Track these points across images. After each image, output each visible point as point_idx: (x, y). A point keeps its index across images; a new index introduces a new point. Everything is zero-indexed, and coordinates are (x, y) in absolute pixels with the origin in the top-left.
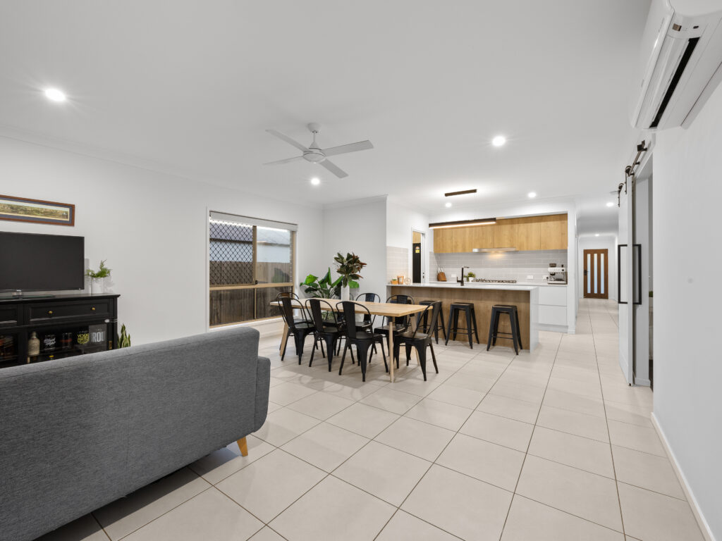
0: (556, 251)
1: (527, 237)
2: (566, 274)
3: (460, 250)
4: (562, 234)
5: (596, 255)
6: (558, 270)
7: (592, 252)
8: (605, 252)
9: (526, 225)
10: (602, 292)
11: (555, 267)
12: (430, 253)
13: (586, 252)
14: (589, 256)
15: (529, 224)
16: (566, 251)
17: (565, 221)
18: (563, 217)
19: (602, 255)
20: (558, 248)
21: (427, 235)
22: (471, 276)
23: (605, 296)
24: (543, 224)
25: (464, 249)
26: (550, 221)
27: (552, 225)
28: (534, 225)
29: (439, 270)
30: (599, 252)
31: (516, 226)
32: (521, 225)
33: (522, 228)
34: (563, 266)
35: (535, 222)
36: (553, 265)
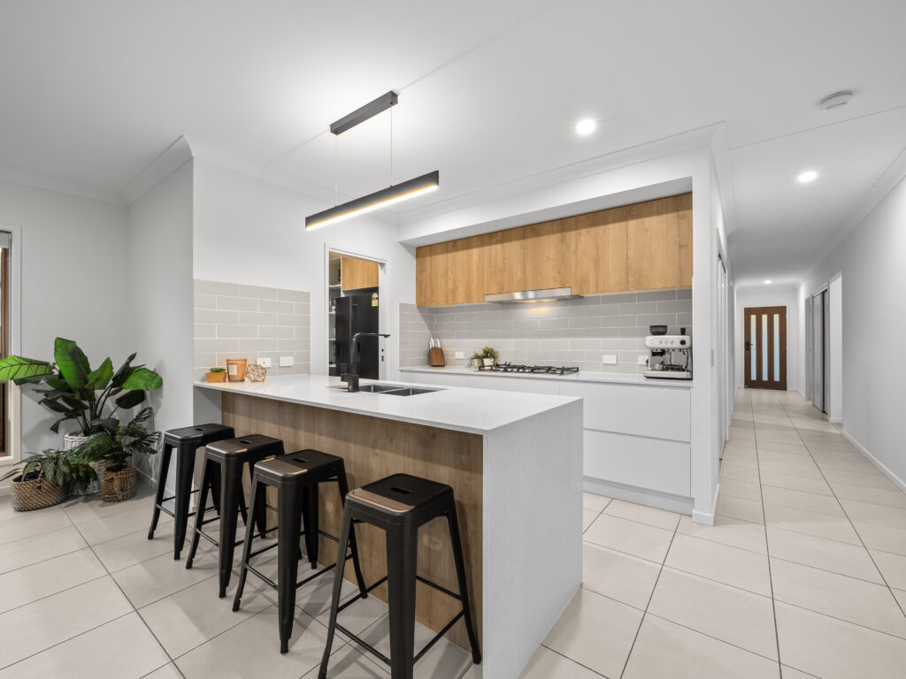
0: (667, 295)
1: (597, 263)
2: (689, 352)
3: (461, 300)
4: (680, 246)
5: (765, 317)
6: (671, 341)
7: (759, 312)
8: (782, 311)
9: (593, 230)
10: (777, 378)
11: (664, 333)
12: (403, 306)
13: (748, 312)
14: (753, 317)
15: (601, 229)
16: (686, 294)
17: (687, 212)
18: (679, 202)
19: (776, 317)
20: (671, 284)
21: (388, 266)
22: (486, 357)
23: (782, 386)
24: (632, 224)
25: (469, 298)
26: (650, 215)
27: (654, 223)
28: (614, 230)
29: (432, 344)
30: (770, 311)
31: (572, 235)
32: (584, 231)
33: (584, 238)
34: (683, 332)
35: (614, 221)
36: (659, 330)
